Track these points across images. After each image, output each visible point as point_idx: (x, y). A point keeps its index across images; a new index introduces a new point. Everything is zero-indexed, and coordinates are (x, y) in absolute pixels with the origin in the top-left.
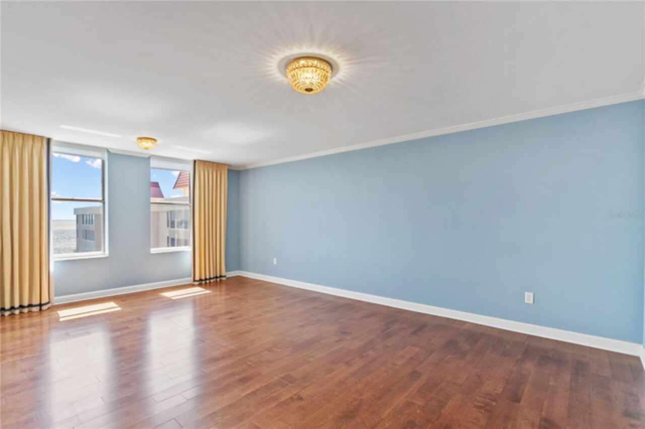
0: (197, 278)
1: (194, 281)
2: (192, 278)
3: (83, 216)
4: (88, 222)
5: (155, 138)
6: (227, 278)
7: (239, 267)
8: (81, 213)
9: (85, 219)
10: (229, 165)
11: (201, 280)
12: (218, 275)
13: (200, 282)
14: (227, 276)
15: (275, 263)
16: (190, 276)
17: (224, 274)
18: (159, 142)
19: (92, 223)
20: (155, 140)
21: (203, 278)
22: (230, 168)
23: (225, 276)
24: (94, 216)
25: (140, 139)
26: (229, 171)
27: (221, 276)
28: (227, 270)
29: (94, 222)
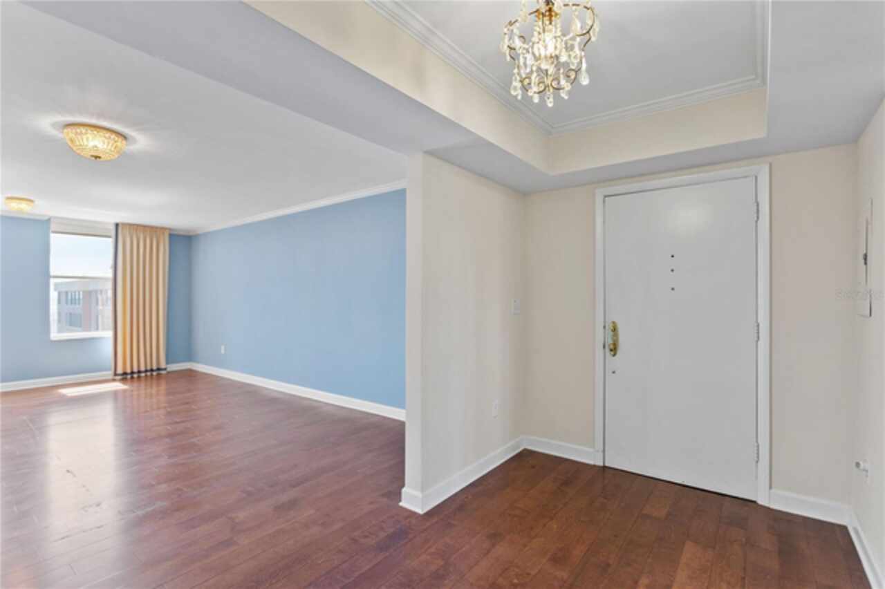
0: (120, 371)
1: (116, 374)
2: (111, 372)
3: (67, 293)
4: (73, 301)
5: (32, 198)
6: (169, 372)
7: (190, 357)
8: (64, 290)
9: (69, 297)
10: (170, 229)
11: (125, 374)
12: (155, 368)
13: (125, 376)
14: (169, 370)
15: (223, 352)
16: (110, 370)
17: (163, 365)
18: (36, 203)
19: (79, 304)
20: (31, 201)
21: (129, 371)
22: (172, 232)
23: (165, 369)
24: (81, 293)
25: (8, 198)
26: (171, 236)
27: (159, 369)
28: (168, 362)
29: (81, 302)
